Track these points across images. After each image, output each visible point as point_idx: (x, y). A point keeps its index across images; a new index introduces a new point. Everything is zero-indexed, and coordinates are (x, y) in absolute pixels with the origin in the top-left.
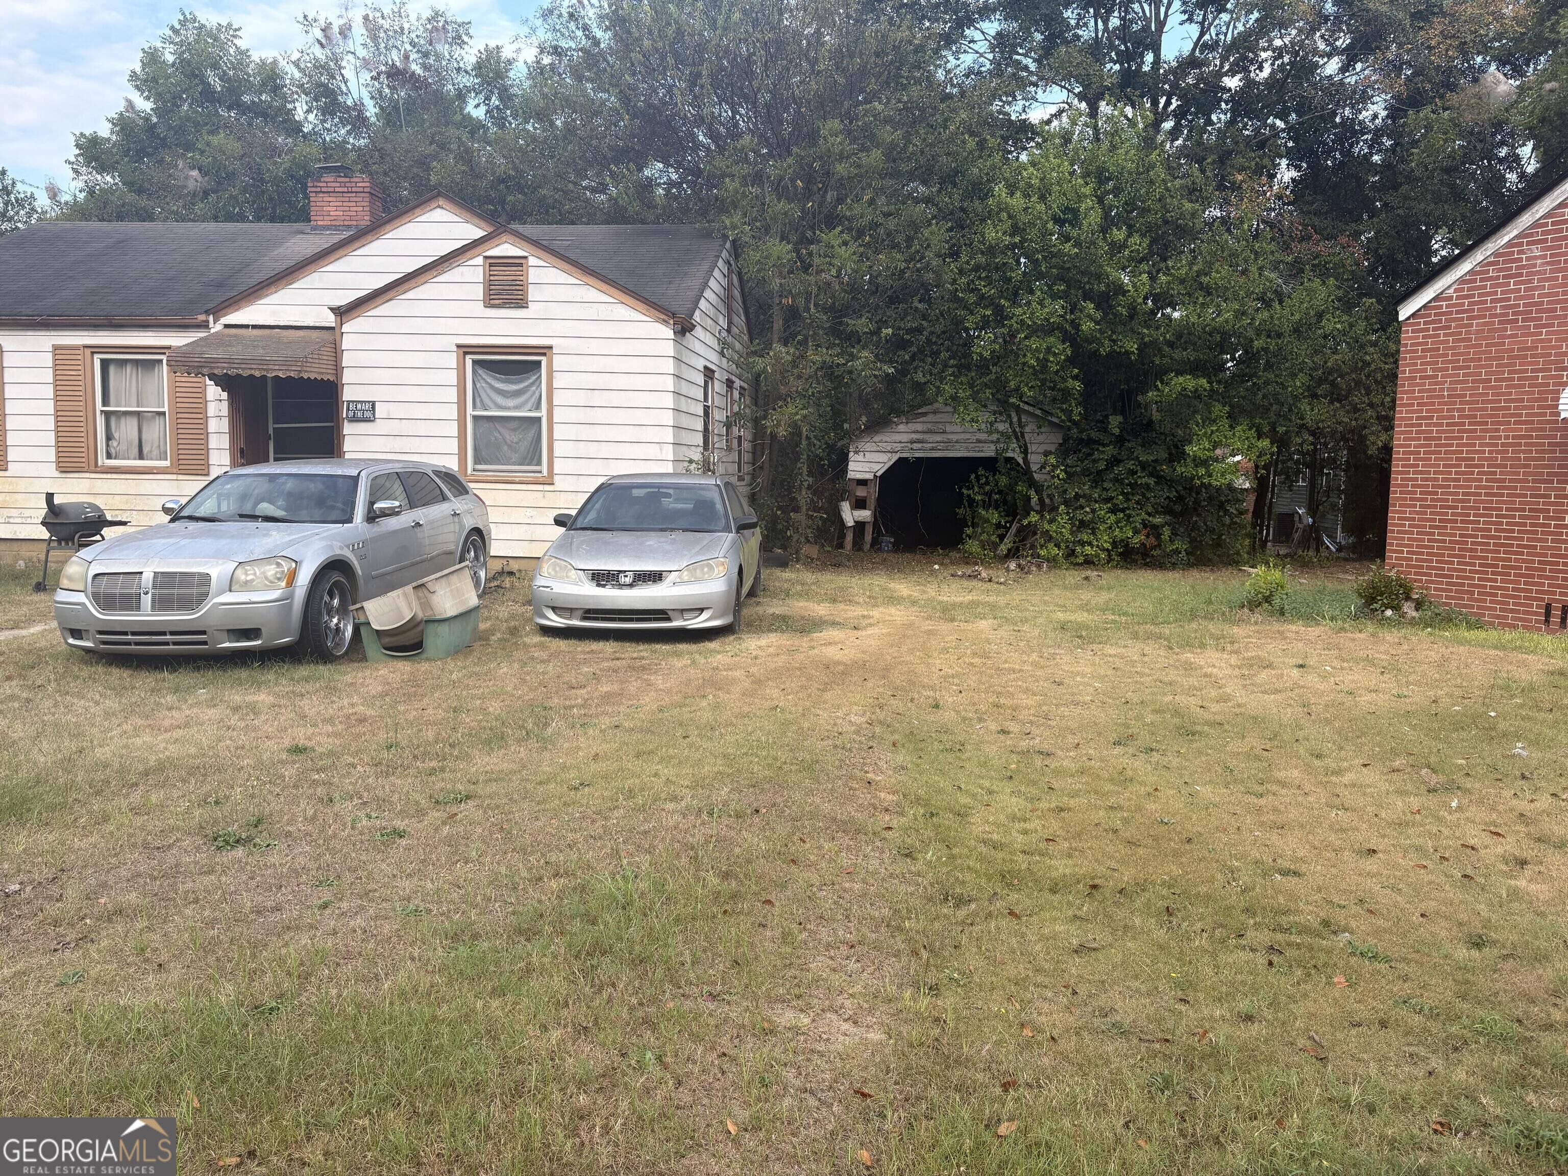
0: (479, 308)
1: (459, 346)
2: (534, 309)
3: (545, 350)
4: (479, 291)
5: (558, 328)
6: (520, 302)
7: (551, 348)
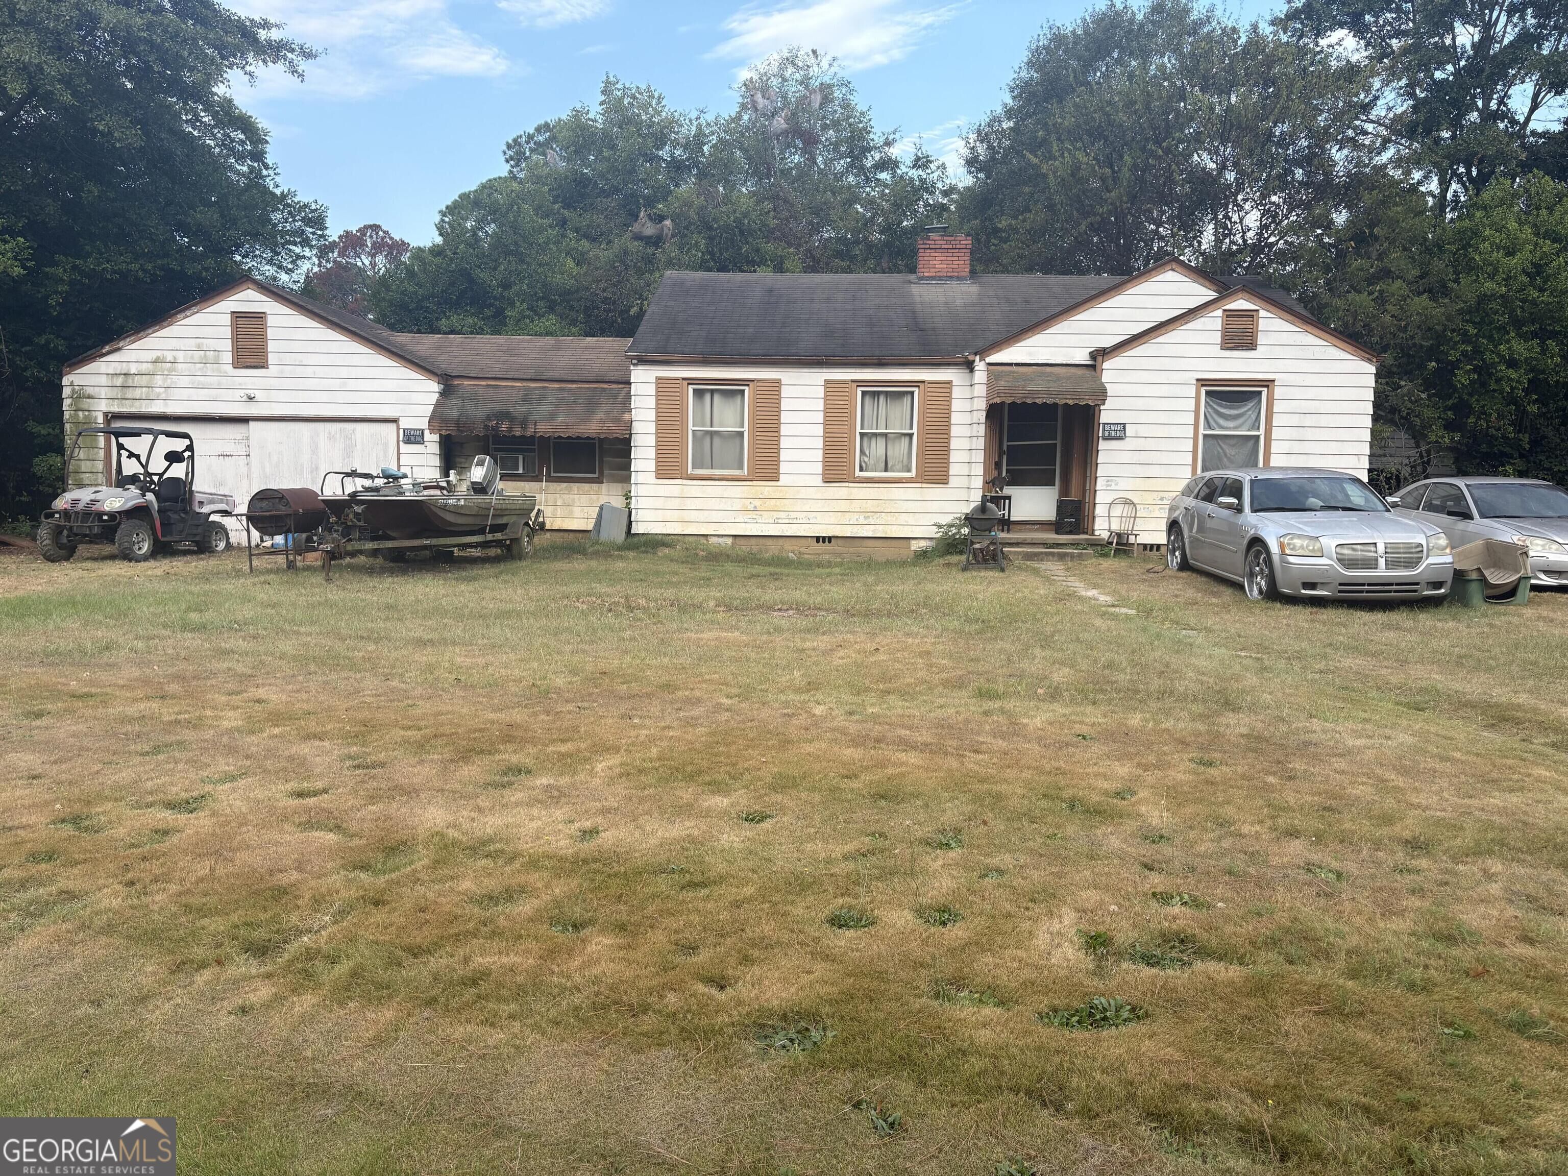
0: (1216, 350)
1: (1198, 380)
2: (1261, 351)
3: (1268, 384)
4: (1217, 337)
5: (1281, 365)
6: (1251, 345)
7: (1273, 381)
